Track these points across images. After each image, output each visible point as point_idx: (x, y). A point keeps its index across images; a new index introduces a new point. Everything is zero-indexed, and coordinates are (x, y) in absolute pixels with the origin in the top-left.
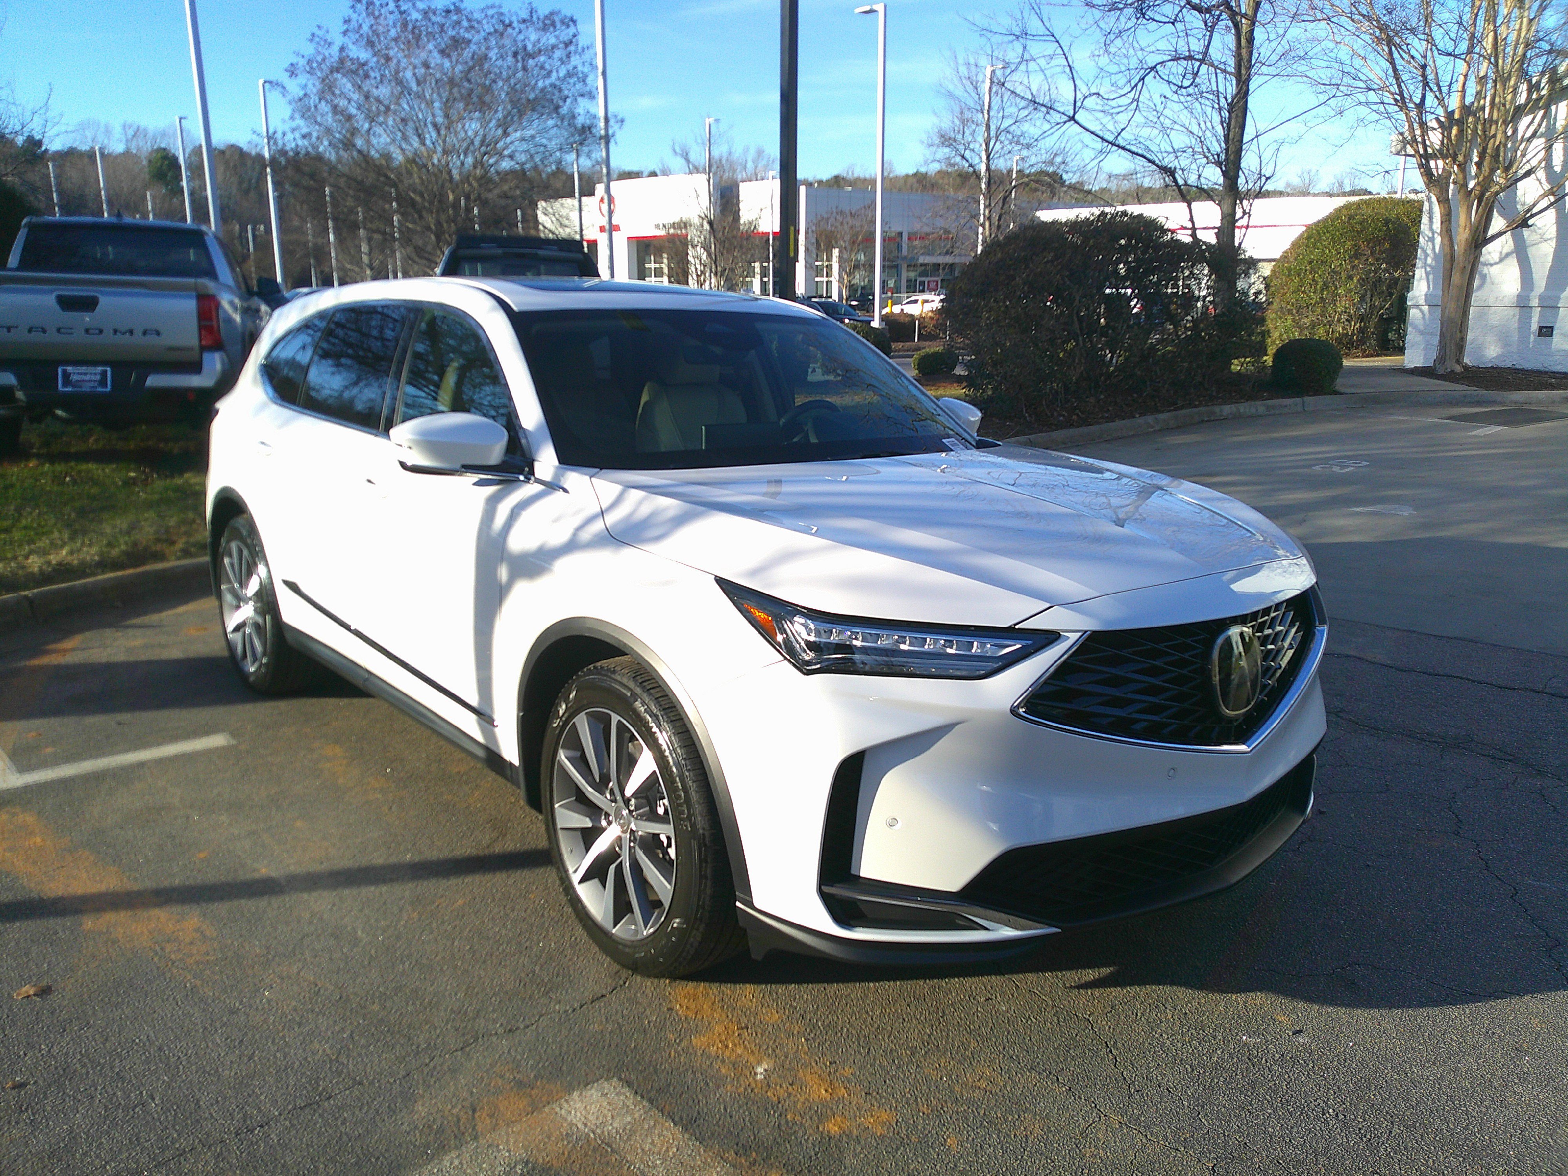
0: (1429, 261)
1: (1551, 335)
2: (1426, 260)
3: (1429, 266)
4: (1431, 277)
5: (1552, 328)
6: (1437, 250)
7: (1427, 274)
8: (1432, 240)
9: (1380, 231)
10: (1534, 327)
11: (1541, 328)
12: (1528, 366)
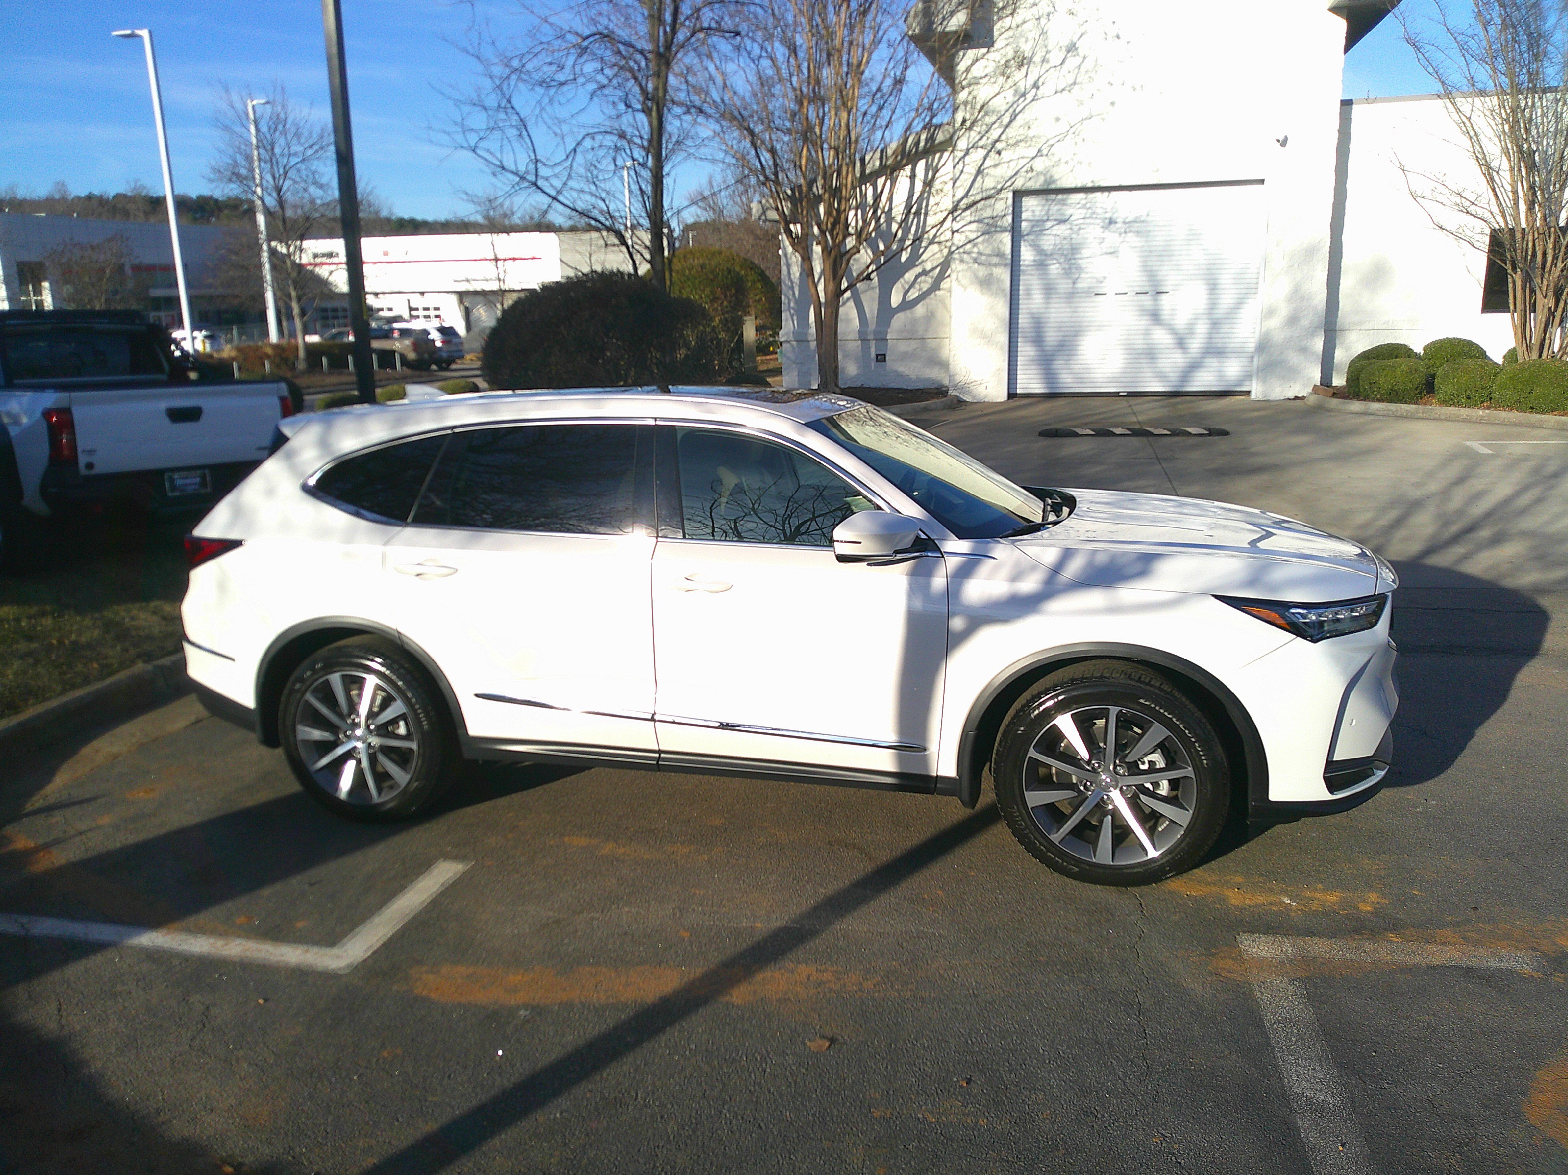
0: (792, 305)
1: (885, 361)
2: (789, 303)
3: (793, 309)
4: (795, 318)
5: (884, 355)
6: (797, 295)
7: (792, 316)
8: (792, 288)
9: (727, 278)
10: (873, 355)
11: (877, 355)
12: (873, 385)
